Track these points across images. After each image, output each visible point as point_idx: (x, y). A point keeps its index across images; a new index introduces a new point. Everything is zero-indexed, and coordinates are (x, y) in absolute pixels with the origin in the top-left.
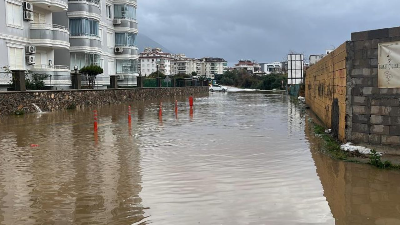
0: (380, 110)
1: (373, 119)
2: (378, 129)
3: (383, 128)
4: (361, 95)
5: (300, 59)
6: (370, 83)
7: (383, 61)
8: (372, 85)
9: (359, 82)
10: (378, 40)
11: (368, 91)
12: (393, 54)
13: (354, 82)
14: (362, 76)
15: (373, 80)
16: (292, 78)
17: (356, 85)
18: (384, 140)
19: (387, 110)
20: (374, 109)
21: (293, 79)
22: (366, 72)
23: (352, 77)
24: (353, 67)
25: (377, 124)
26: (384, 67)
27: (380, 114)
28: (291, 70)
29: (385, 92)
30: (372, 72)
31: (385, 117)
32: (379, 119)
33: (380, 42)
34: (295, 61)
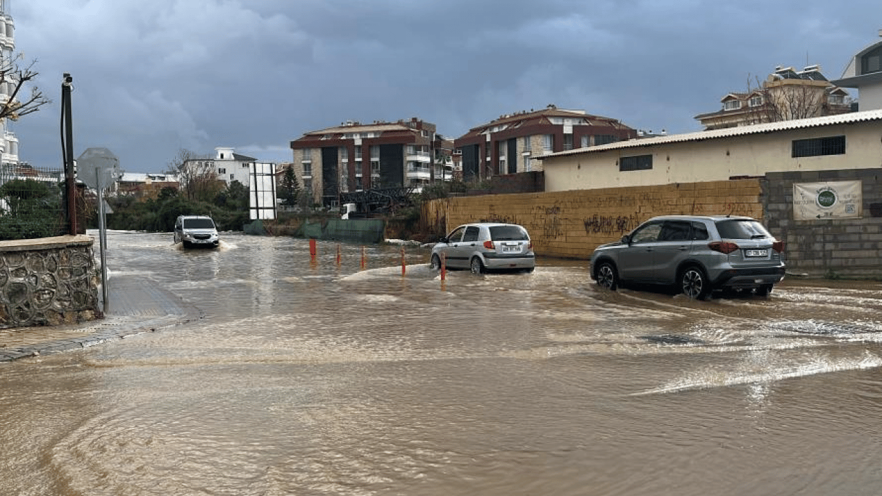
0: (796, 239)
1: (790, 247)
2: (794, 255)
3: (799, 254)
4: (778, 226)
5: (270, 173)
6: (785, 216)
7: (797, 197)
8: (788, 218)
9: (775, 215)
10: (792, 181)
11: (784, 223)
12: (806, 193)
13: (771, 216)
14: (779, 210)
15: (790, 214)
16: (257, 208)
17: (773, 218)
18: (799, 264)
19: (802, 239)
20: (790, 238)
21: (260, 210)
22: (782, 207)
23: (768, 211)
24: (770, 202)
25: (792, 251)
26: (798, 203)
27: (795, 242)
28: (254, 193)
29: (799, 223)
30: (787, 206)
31: (800, 245)
32: (796, 247)
33: (794, 182)
34: (263, 175)
